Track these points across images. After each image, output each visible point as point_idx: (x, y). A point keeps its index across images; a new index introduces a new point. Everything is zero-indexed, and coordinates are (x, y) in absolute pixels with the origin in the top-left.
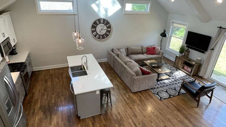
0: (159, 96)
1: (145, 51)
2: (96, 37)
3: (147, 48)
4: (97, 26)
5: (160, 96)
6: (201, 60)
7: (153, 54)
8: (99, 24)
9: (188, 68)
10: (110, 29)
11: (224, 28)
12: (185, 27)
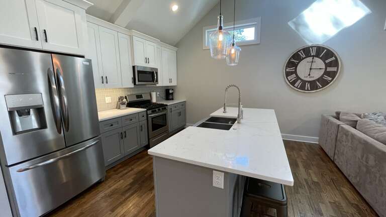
2: (296, 85)
4: (298, 63)
8: (305, 58)
10: (334, 69)
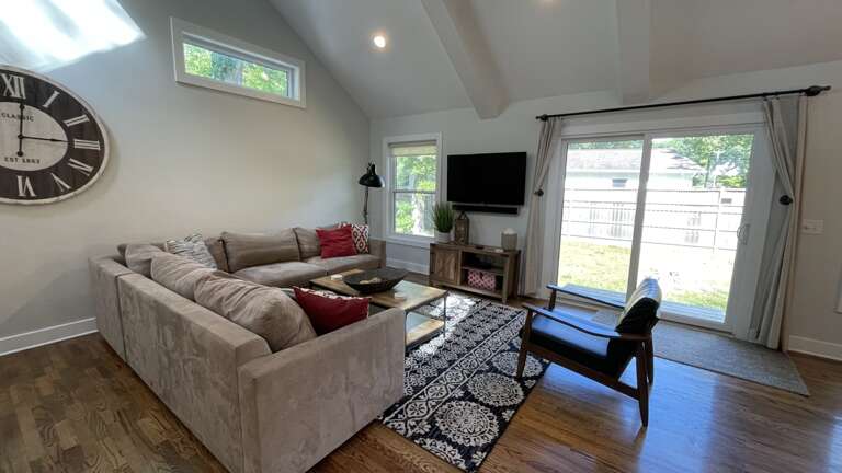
0: (449, 442)
1: (314, 247)
3: (321, 234)
5: (455, 445)
6: (516, 236)
7: (348, 253)
9: (482, 275)
10: (92, 145)
11: (559, 116)
12: (432, 149)
